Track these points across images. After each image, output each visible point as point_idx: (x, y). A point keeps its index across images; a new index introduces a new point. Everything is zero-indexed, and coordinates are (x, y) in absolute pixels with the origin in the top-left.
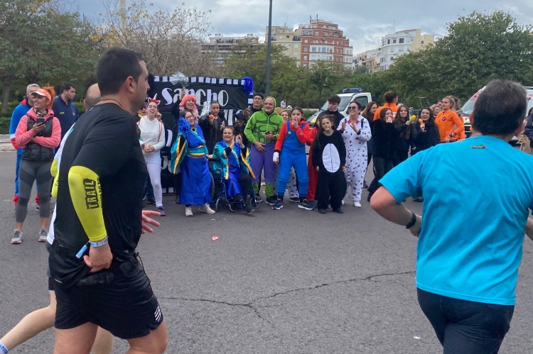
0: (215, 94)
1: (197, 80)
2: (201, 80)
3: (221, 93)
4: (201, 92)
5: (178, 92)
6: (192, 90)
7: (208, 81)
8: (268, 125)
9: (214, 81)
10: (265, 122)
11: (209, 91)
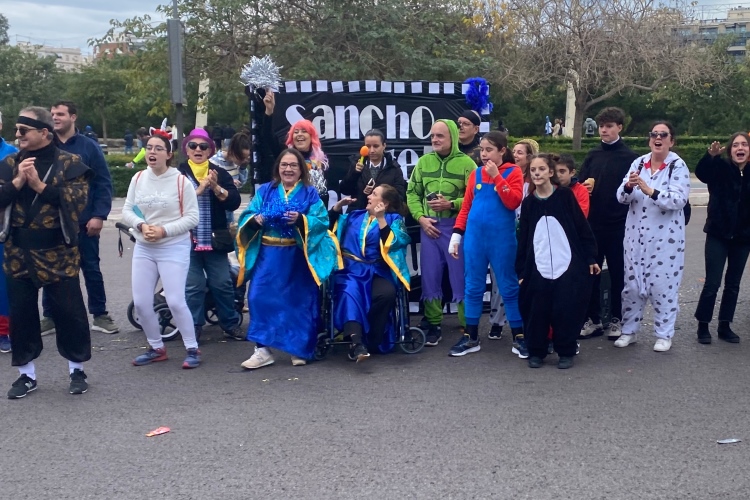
0: (404, 116)
1: (363, 86)
2: (371, 86)
3: (418, 112)
4: (374, 112)
5: (321, 113)
6: (353, 109)
7: (386, 87)
8: (442, 179)
9: (400, 88)
10: (436, 175)
11: (391, 110)
